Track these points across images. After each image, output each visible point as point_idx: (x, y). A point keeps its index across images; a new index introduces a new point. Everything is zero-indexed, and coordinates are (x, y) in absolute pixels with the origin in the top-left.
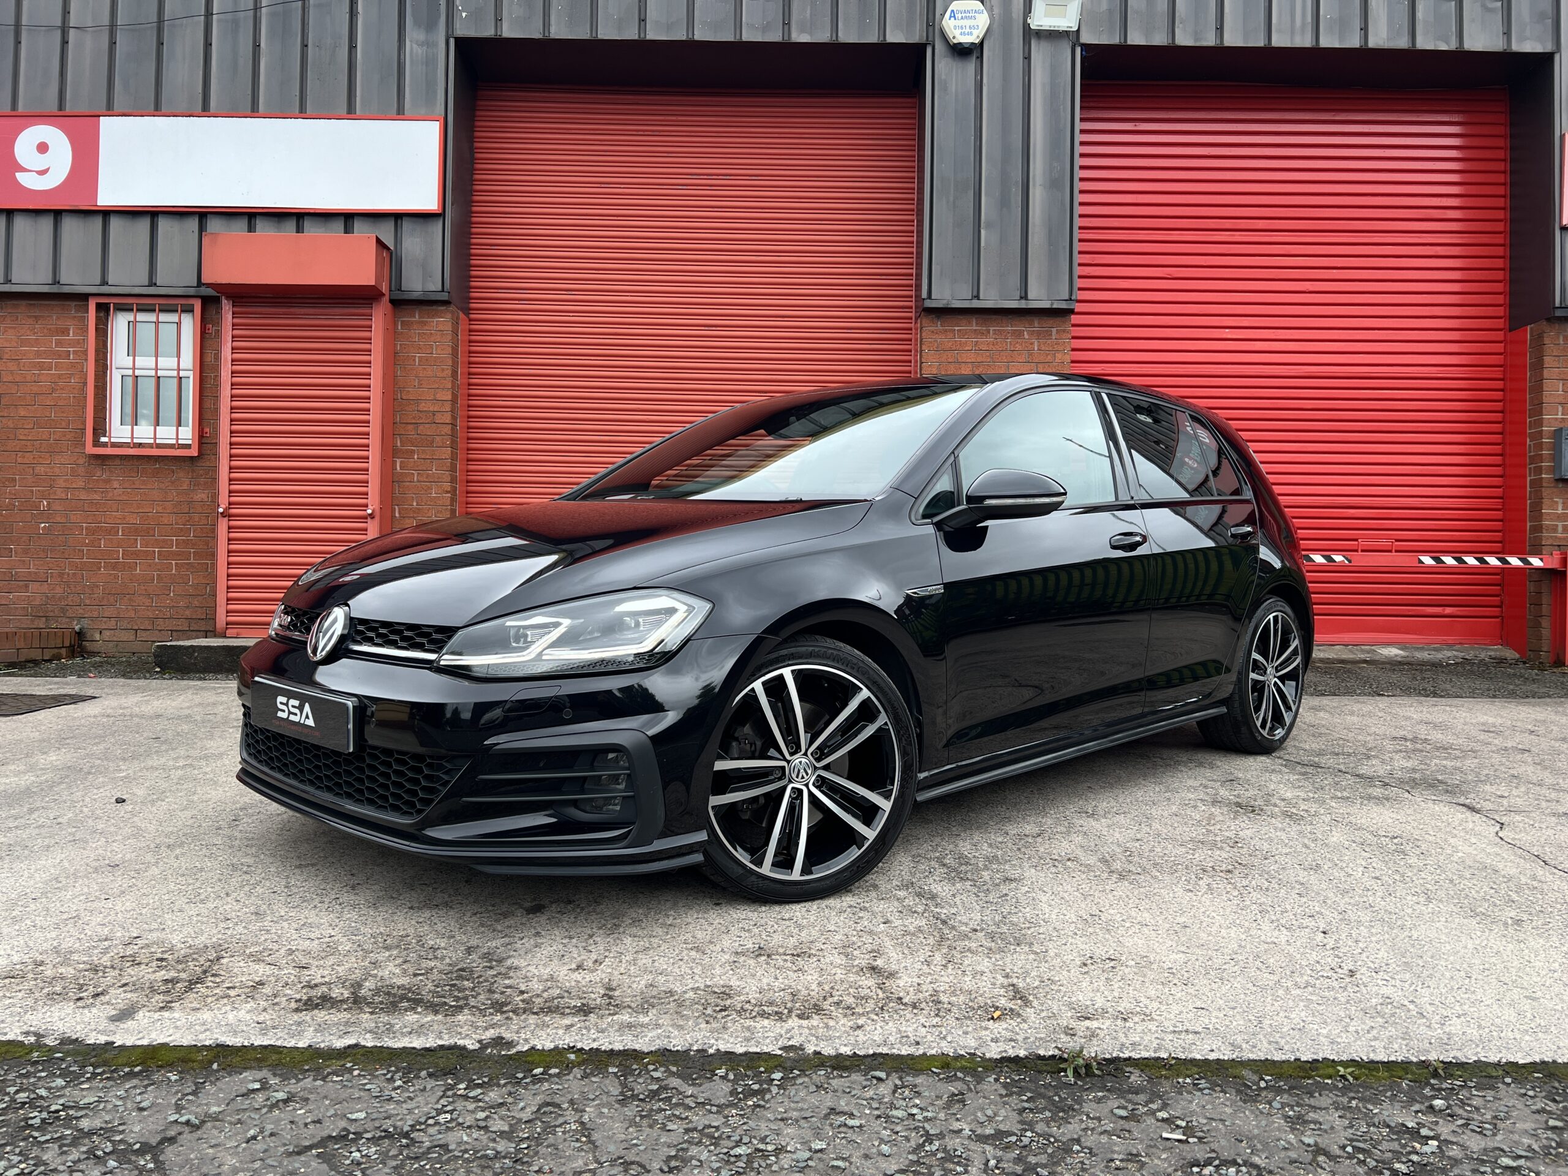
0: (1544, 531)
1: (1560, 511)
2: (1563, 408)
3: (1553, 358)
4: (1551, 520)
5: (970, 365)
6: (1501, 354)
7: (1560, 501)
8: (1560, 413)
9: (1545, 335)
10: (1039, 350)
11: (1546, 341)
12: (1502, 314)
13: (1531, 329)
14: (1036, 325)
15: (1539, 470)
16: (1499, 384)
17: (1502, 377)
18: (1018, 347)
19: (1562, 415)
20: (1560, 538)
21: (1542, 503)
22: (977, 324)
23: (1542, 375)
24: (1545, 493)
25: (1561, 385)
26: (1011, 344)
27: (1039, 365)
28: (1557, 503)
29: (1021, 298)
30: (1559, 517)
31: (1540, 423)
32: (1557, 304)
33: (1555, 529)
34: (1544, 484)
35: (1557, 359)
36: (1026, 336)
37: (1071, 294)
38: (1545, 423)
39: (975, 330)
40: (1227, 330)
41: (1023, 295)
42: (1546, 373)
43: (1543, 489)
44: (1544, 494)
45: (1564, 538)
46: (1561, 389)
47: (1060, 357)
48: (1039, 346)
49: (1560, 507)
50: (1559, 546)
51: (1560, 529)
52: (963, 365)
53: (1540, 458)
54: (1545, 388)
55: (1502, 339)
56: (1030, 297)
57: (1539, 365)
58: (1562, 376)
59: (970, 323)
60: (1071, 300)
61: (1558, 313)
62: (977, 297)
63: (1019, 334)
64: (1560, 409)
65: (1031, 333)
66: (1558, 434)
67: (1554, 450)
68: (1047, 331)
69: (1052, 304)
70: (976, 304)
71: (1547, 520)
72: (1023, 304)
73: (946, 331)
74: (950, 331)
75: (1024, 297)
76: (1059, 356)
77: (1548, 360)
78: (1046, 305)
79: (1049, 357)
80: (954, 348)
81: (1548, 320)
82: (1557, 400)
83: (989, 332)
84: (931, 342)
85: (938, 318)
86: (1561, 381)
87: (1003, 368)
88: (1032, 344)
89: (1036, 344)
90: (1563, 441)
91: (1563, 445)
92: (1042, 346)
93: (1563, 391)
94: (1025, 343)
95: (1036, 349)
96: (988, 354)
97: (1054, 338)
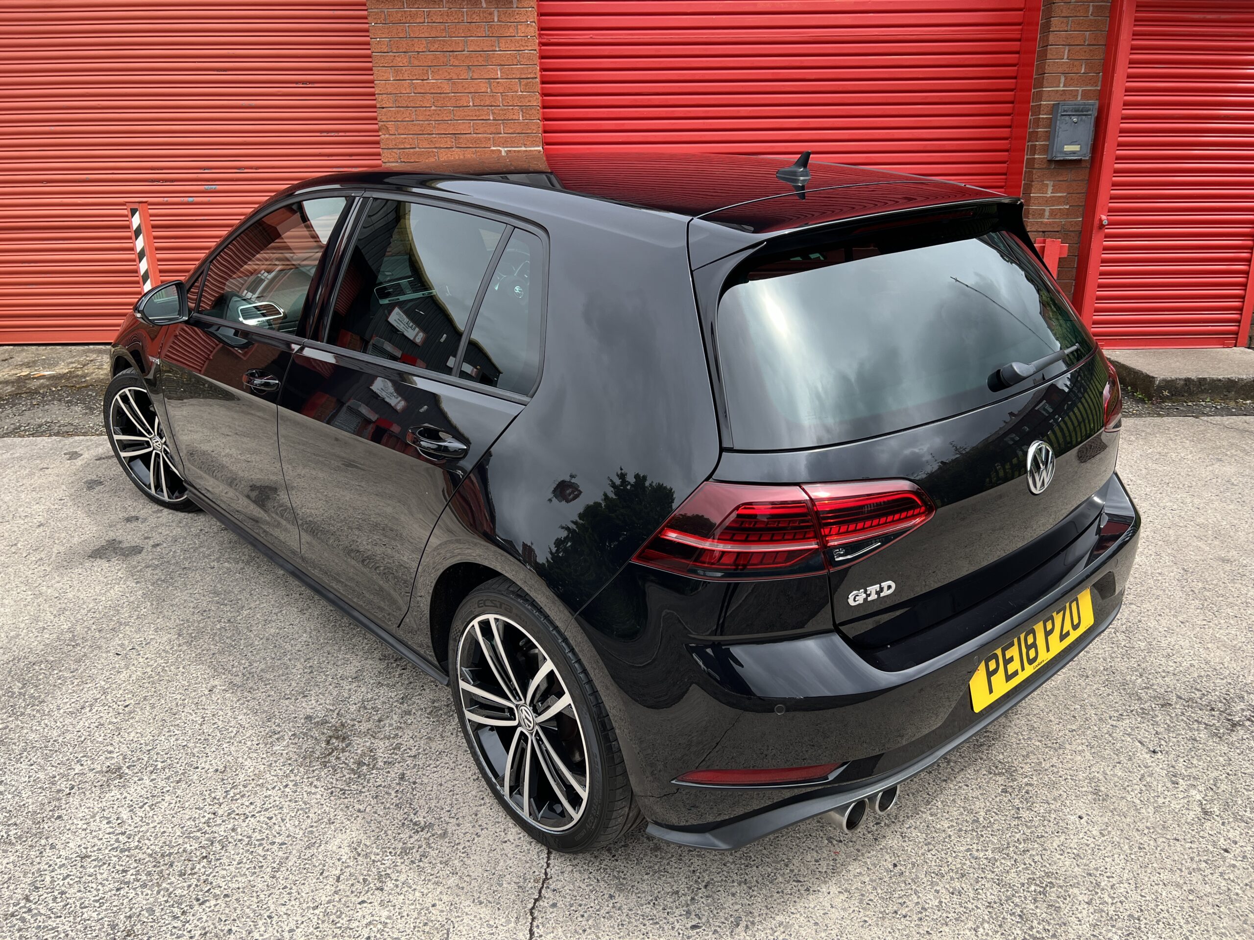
0: (1031, 217)
1: (1049, 194)
2: (1066, 79)
3: (1062, 19)
4: (1039, 204)
7: (1050, 184)
8: (1062, 85)
10: (499, 21)
15: (1033, 149)
16: (1015, 45)
17: (1019, 36)
18: (476, 18)
19: (1064, 86)
20: (1046, 224)
21: (1032, 186)
23: (1048, 40)
24: (1036, 174)
25: (1067, 51)
26: (467, 15)
27: (503, 40)
28: (1047, 185)
30: (1048, 201)
31: (1039, 96)
33: (1041, 214)
34: (1036, 166)
35: (1065, 20)
36: (484, 5)
38: (1045, 96)
42: (1052, 38)
43: (1034, 171)
44: (1035, 176)
45: (1050, 224)
46: (1066, 57)
47: (523, 30)
48: (499, 16)
49: (1050, 191)
50: (1044, 232)
51: (1047, 214)
52: (417, 40)
53: (1034, 136)
54: (1049, 55)
57: (1047, 27)
58: (1069, 42)
63: (475, 2)
64: (1063, 79)
66: (1054, 108)
67: (1049, 126)
71: (1035, 204)
76: (522, 28)
77: (1054, 21)
79: (511, 30)
80: (404, 21)
82: (1060, 70)
83: (441, 1)
84: (377, 14)
86: (1067, 47)
87: (461, 45)
88: (491, 14)
89: (496, 13)
90: (1059, 118)
91: (1058, 122)
92: (503, 16)
93: (1068, 59)
94: (484, 12)
95: (496, 20)
96: (442, 27)
97: (515, 6)
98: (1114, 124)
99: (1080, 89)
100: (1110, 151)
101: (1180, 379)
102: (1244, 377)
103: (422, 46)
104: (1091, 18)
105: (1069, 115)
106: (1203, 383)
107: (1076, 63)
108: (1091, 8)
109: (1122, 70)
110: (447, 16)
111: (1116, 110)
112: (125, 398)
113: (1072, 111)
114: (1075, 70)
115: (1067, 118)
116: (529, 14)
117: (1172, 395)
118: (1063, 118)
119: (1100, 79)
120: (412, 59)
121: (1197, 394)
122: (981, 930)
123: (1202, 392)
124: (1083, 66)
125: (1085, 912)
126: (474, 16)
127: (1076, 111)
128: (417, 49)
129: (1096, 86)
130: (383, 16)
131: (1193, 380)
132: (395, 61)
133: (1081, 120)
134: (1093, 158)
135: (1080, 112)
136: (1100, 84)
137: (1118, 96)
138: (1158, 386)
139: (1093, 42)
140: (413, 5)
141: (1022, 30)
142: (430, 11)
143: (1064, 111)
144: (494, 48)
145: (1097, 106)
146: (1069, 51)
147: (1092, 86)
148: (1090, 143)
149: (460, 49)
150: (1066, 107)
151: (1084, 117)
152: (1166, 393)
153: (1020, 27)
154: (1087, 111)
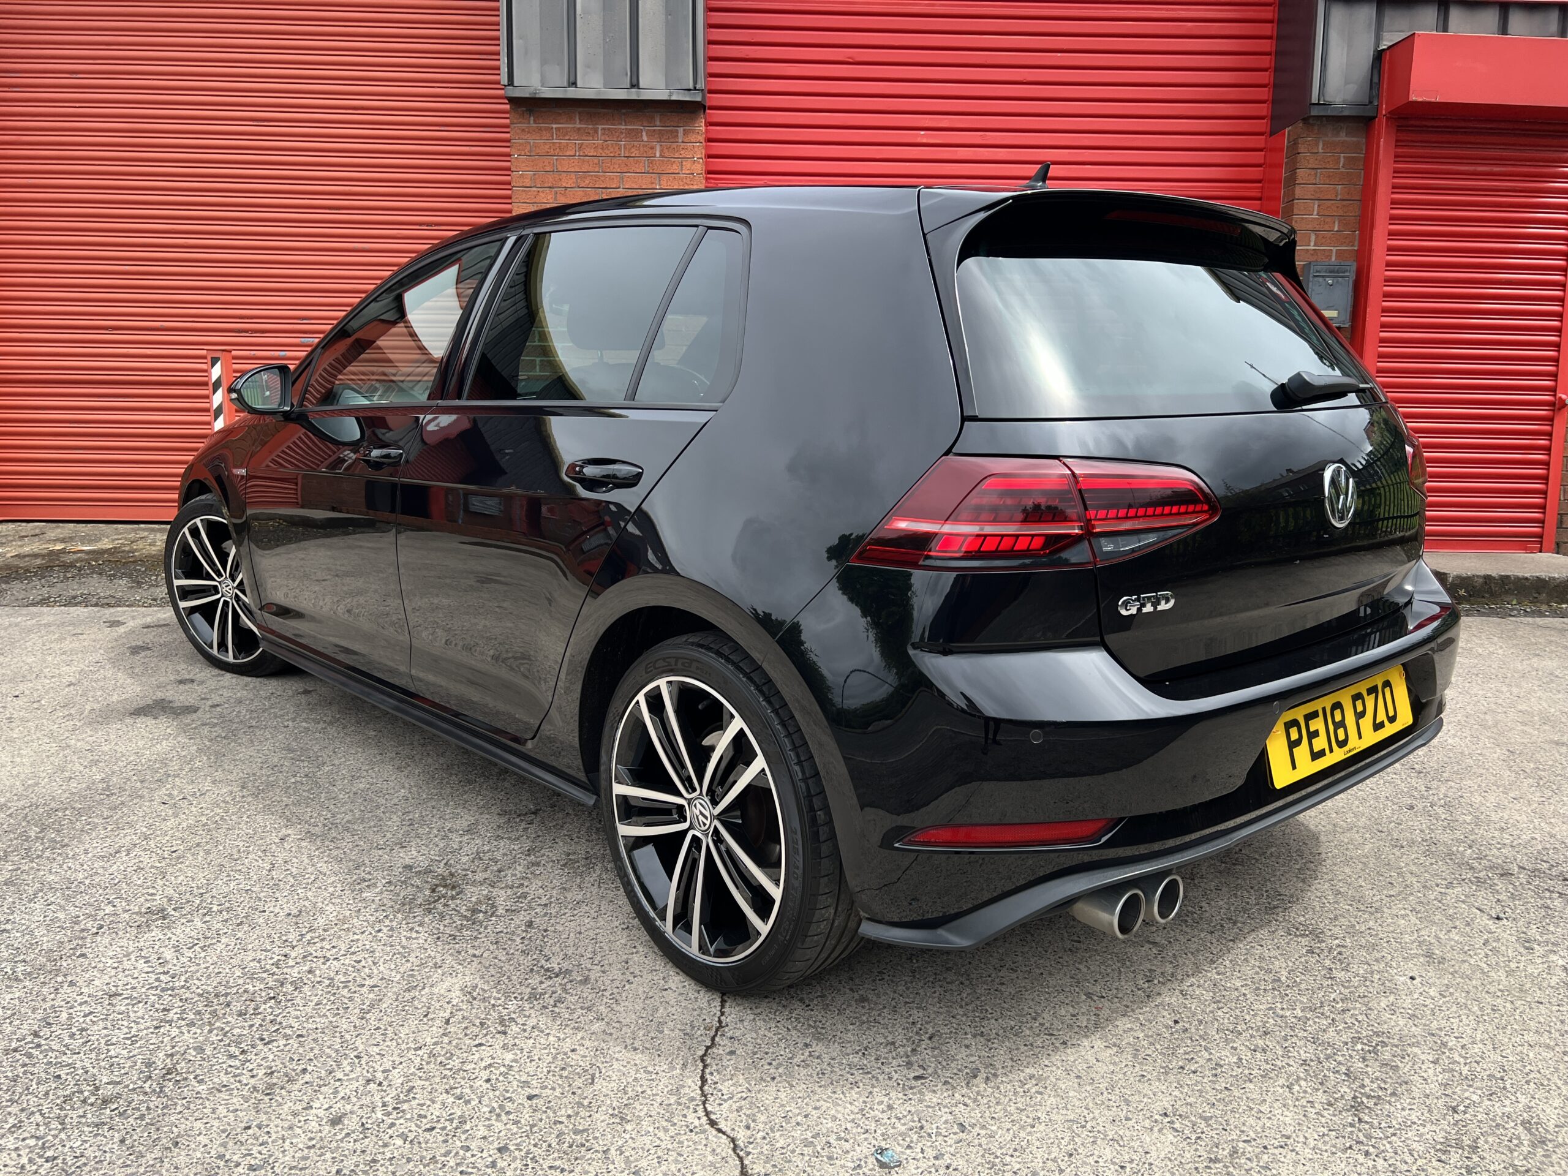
2: (1317, 236)
3: (1308, 171)
5: (573, 175)
6: (1260, 166)
8: (1312, 244)
9: (1300, 140)
10: (661, 156)
11: (1302, 148)
12: (1264, 113)
13: (1289, 132)
14: (658, 123)
17: (1259, 195)
18: (635, 153)
19: (1315, 245)
22: (581, 121)
23: (1294, 194)
25: (1316, 206)
26: (625, 148)
27: (664, 177)
29: (633, 86)
32: (1314, 100)
35: (1313, 172)
36: (645, 138)
37: (695, 82)
39: (579, 129)
40: (922, 133)
41: (635, 82)
42: (1298, 191)
46: (1315, 213)
47: (688, 166)
48: (662, 151)
52: (564, 174)
54: (1296, 211)
55: (1262, 145)
56: (642, 85)
57: (1292, 181)
58: (1318, 196)
59: (571, 120)
60: (695, 89)
61: (1315, 112)
62: (574, 84)
63: (634, 135)
64: (1313, 237)
65: (651, 134)
68: (672, 131)
69: (670, 96)
70: (572, 93)
72: (633, 95)
73: (540, 129)
74: (546, 129)
75: (635, 85)
76: (687, 164)
77: (1300, 173)
78: (662, 95)
79: (675, 167)
80: (552, 152)
81: (1305, 120)
82: (1310, 227)
83: (596, 131)
84: (521, 144)
85: (531, 111)
86: (1317, 202)
87: (615, 181)
88: (652, 148)
89: (658, 148)
90: (1311, 279)
91: (1310, 284)
92: (666, 151)
93: (1318, 215)
94: (644, 146)
95: (658, 155)
96: (596, 161)
97: (680, 140)
98: (1376, 287)
99: (1334, 249)
100: (1373, 318)
101: (1478, 576)
102: (1556, 576)
103: (570, 182)
104: (1343, 170)
105: (1323, 276)
106: (1506, 581)
107: (1329, 219)
108: (1342, 160)
109: (1381, 227)
110: (602, 149)
111: (1378, 272)
112: (195, 532)
113: (1326, 272)
114: (1326, 227)
115: (1321, 279)
116: (696, 149)
117: (1470, 596)
118: (1316, 279)
119: (1357, 238)
120: (558, 195)
121: (1500, 595)
122: (1296, 1088)
123: (1507, 592)
124: (1337, 223)
125: (1431, 1072)
126: (633, 150)
127: (1331, 272)
128: (564, 185)
129: (1352, 246)
130: (528, 148)
131: (1494, 578)
132: (538, 197)
133: (1337, 282)
134: (1353, 327)
135: (1335, 273)
136: (1356, 243)
137: (1379, 256)
138: (1452, 584)
139: (1347, 197)
140: (564, 136)
141: (1262, 188)
142: (582, 144)
143: (1317, 272)
144: (654, 186)
145: (1354, 268)
146: (1319, 206)
147: (1348, 245)
148: (1349, 309)
149: (614, 186)
150: (1319, 268)
151: (1340, 279)
152: (1462, 592)
153: (1260, 185)
154: (1344, 272)
